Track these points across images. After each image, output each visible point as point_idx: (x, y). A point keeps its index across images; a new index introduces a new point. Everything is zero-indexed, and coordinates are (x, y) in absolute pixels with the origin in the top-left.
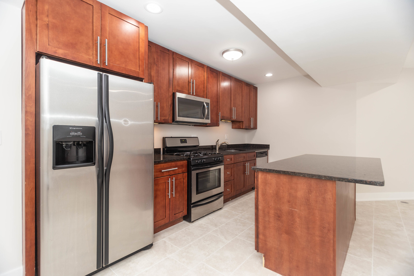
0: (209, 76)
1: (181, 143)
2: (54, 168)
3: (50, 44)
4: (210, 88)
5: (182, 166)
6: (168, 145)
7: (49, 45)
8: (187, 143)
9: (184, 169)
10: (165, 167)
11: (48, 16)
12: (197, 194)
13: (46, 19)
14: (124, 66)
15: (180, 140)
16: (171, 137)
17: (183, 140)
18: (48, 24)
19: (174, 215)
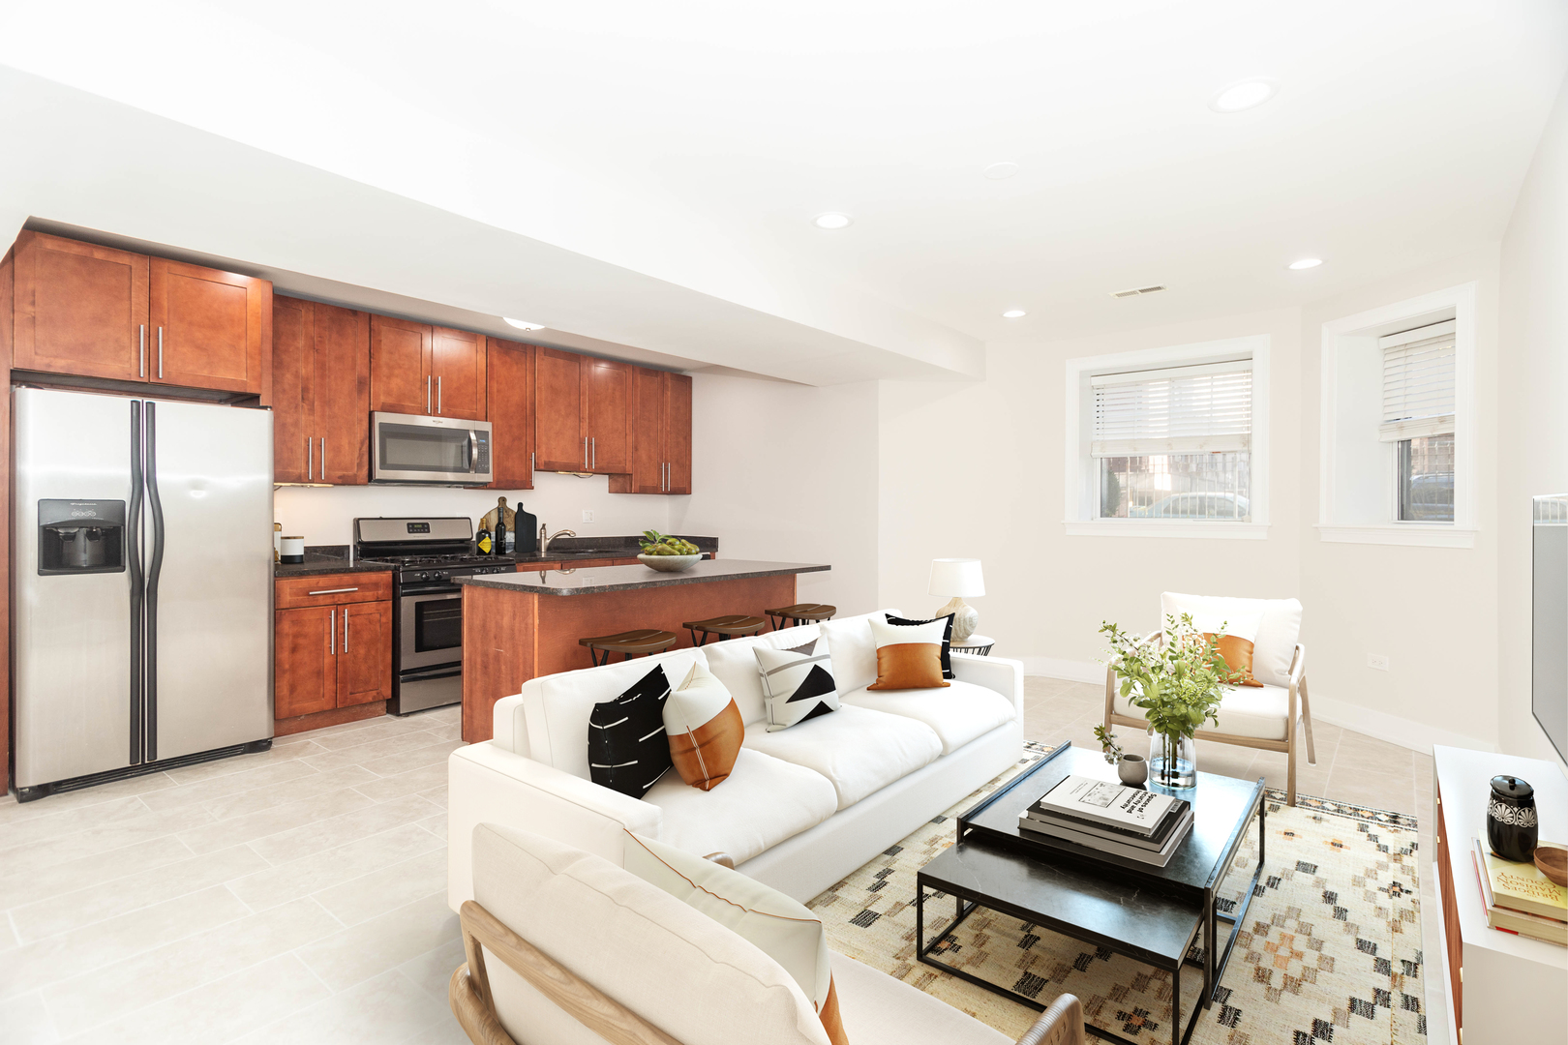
0: (496, 361)
1: (409, 532)
2: (40, 573)
3: (39, 351)
4: (498, 391)
5: (376, 585)
6: (365, 538)
7: (36, 353)
8: (429, 532)
9: (384, 592)
10: (321, 584)
11: (33, 303)
12: (417, 651)
13: (29, 309)
14: (205, 373)
15: (408, 524)
16: (381, 518)
17: (418, 525)
18: (34, 318)
19: (351, 693)
